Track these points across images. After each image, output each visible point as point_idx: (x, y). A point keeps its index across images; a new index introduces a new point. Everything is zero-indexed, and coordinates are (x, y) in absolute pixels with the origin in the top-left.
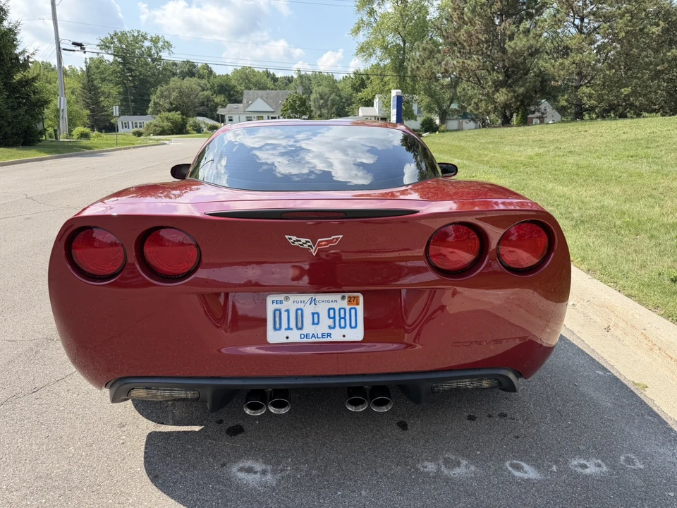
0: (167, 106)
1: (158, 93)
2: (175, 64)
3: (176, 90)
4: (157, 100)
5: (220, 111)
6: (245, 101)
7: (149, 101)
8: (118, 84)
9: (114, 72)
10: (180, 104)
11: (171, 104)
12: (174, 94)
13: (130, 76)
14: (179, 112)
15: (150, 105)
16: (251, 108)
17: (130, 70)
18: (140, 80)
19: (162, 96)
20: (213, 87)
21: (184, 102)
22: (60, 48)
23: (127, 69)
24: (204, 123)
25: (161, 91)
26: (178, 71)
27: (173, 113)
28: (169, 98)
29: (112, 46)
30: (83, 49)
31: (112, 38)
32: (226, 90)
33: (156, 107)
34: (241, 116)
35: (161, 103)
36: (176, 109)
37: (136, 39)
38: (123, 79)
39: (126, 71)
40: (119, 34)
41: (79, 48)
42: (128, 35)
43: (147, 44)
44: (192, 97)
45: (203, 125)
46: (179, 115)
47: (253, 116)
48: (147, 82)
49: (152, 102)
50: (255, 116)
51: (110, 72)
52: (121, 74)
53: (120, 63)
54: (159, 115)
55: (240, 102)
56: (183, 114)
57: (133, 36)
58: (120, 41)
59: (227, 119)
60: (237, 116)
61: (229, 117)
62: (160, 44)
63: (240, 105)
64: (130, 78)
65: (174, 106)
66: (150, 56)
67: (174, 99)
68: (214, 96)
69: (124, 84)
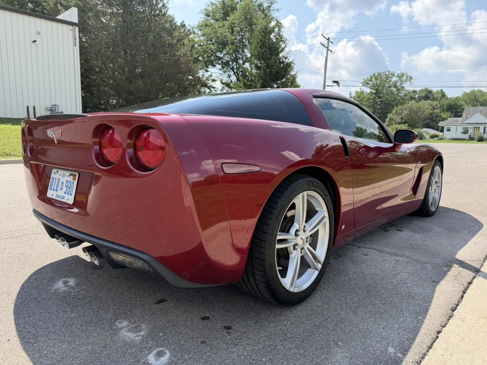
0: (399, 120)
1: (394, 111)
2: (415, 92)
3: (408, 109)
4: (392, 117)
5: (441, 124)
6: (464, 115)
7: (387, 117)
8: (370, 107)
9: (369, 99)
10: (409, 119)
11: (402, 119)
12: (406, 112)
13: (379, 101)
14: (407, 125)
15: (386, 120)
16: (468, 121)
17: (380, 97)
18: (385, 104)
19: (396, 113)
20: (442, 106)
21: (412, 118)
22: (325, 85)
23: (378, 97)
24: (427, 132)
25: (396, 110)
26: (417, 96)
27: (403, 125)
28: (401, 114)
29: (371, 82)
30: (338, 84)
31: (371, 78)
32: (454, 108)
33: (391, 122)
34: (458, 127)
35: (395, 118)
36: (405, 123)
37: (387, 77)
38: (374, 104)
39: (377, 98)
40: (377, 74)
41: (336, 84)
42: (382, 74)
43: (395, 79)
44: (419, 114)
45: (425, 135)
46: (406, 126)
47: (469, 127)
48: (390, 104)
49: (388, 118)
50: (472, 127)
51: (366, 99)
52: (373, 100)
53: (373, 93)
54: (391, 127)
55: (461, 116)
56: (409, 126)
57: (386, 75)
58: (376, 79)
59: (445, 129)
60: (455, 127)
61: (447, 128)
62: (404, 78)
63: (460, 119)
64: (379, 103)
65: (404, 120)
66: (395, 86)
67: (405, 116)
68: (442, 113)
69: (374, 107)
